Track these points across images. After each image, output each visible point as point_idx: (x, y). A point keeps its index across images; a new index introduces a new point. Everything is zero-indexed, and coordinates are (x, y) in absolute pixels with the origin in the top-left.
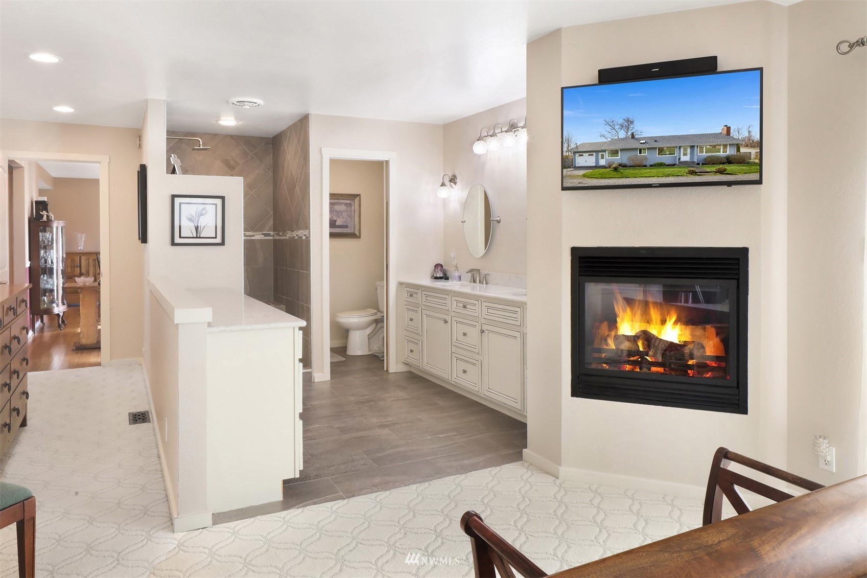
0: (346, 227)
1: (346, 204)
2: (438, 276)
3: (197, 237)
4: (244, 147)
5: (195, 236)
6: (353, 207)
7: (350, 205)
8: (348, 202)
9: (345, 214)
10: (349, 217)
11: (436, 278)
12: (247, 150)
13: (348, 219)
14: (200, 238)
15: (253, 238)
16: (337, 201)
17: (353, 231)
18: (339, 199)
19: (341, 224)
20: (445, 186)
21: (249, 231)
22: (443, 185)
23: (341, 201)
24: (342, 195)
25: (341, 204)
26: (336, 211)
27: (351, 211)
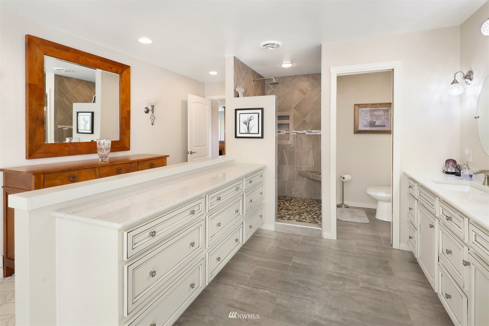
0: (384, 126)
1: (384, 110)
2: (449, 171)
3: (248, 133)
4: (312, 81)
5: (247, 132)
6: (390, 112)
7: (387, 111)
8: (386, 108)
9: (382, 118)
10: (386, 119)
11: (447, 173)
12: (313, 82)
13: (385, 120)
14: (250, 133)
15: (317, 134)
16: (376, 108)
17: (389, 129)
18: (377, 107)
19: (379, 124)
20: (458, 83)
21: (314, 130)
22: (455, 82)
23: (379, 108)
24: (380, 104)
25: (380, 110)
26: (375, 116)
27: (388, 115)
